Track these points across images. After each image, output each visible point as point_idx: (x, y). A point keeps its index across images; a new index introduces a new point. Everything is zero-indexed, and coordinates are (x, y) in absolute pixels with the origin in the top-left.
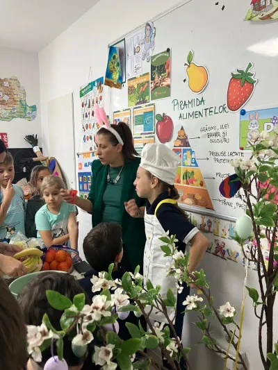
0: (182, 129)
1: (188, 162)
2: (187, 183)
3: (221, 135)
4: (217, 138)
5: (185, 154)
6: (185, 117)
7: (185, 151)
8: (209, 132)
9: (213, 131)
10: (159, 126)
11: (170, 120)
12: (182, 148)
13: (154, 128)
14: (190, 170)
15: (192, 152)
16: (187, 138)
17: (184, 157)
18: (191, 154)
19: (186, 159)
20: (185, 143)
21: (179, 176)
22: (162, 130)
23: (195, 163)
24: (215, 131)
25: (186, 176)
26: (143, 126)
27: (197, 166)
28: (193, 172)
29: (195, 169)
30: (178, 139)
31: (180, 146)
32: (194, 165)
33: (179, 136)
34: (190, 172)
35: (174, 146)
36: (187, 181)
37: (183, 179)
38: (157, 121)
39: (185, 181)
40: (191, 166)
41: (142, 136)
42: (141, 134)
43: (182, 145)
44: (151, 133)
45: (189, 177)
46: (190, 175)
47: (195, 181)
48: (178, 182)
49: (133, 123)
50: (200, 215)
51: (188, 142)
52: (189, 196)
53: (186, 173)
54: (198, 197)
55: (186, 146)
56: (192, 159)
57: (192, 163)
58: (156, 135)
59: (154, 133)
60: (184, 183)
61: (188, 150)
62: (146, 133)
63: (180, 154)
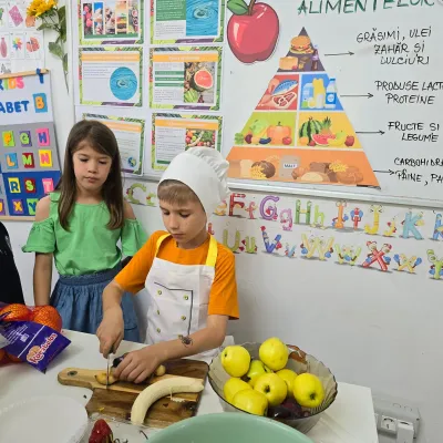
0: (303, 32)
1: (318, 101)
2: (311, 143)
3: (411, 48)
4: (398, 55)
5: (308, 85)
6: (315, 8)
7: (307, 79)
8: (378, 43)
9: (390, 42)
10: (236, 26)
11: (271, 12)
12: (301, 74)
13: (221, 29)
14: (319, 116)
15: (327, 81)
16: (315, 52)
17: (306, 93)
18: (326, 86)
19: (311, 95)
20: (311, 62)
21: (290, 130)
22: (244, 33)
23: (336, 101)
24: (395, 42)
25: (308, 129)
26: (183, 23)
27: (339, 107)
28: (327, 121)
29: (332, 114)
30: (290, 54)
31: (295, 69)
32: (333, 106)
33: (294, 48)
34: (321, 121)
35: (280, 70)
36: (310, 139)
37: (301, 135)
38: (229, 14)
39: (306, 138)
40: (324, 108)
41: (180, 46)
42: (179, 41)
43: (301, 66)
44: (211, 40)
45: (317, 132)
46: (319, 128)
47: (334, 137)
48: (287, 141)
49: (152, 15)
50: (334, 203)
51: (318, 61)
52: (313, 167)
53: (309, 123)
54: (339, 167)
55: (313, 69)
56: (328, 94)
57: (327, 102)
58: (225, 45)
59: (221, 40)
60: (302, 144)
61: (318, 77)
62: (194, 41)
63: (295, 85)
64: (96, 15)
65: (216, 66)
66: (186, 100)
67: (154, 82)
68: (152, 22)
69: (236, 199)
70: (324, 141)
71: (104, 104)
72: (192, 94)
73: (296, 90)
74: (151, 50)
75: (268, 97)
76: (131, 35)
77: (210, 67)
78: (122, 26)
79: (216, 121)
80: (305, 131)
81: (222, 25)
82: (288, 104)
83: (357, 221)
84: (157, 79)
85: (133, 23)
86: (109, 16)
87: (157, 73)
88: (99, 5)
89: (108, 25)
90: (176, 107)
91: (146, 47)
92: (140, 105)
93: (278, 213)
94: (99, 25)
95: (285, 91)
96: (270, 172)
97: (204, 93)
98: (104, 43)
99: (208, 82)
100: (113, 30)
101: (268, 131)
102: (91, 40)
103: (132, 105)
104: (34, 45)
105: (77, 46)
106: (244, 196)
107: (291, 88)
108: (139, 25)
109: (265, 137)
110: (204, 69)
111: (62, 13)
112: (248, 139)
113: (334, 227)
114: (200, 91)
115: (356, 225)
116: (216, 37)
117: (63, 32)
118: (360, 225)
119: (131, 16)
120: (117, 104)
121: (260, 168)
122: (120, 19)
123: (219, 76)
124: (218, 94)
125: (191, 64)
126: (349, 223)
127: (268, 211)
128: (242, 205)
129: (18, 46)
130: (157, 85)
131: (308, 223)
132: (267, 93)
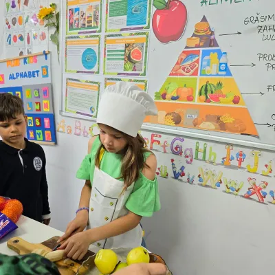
0: (204, 19)
1: (213, 69)
2: (207, 100)
5: (206, 58)
6: (213, 1)
7: (206, 53)
8: (261, 24)
10: (158, 17)
11: (183, 7)
12: (201, 49)
13: (149, 20)
14: (214, 81)
15: (220, 54)
16: (212, 33)
17: (205, 63)
18: (219, 57)
19: (208, 65)
20: (209, 40)
21: (192, 90)
23: (227, 69)
25: (205, 90)
26: (126, 17)
27: (229, 74)
28: (220, 84)
29: (223, 79)
30: (194, 35)
31: (197, 46)
32: (224, 73)
33: (197, 31)
34: (215, 84)
35: (186, 47)
36: (207, 97)
37: (200, 94)
38: (154, 9)
39: (203, 97)
40: (218, 75)
41: (123, 33)
42: (122, 30)
43: (201, 44)
44: (142, 28)
45: (212, 92)
46: (213, 89)
47: (224, 96)
48: (190, 98)
49: (107, 13)
50: (224, 146)
51: (214, 40)
52: (208, 118)
53: (206, 86)
54: (228, 119)
55: (210, 46)
56: (221, 64)
57: (220, 70)
58: (151, 31)
59: (148, 27)
60: (201, 101)
61: (213, 51)
62: (131, 29)
63: (197, 58)
64: (76, 16)
65: (145, 46)
66: (125, 69)
67: (107, 57)
68: (107, 18)
69: (154, 138)
70: (216, 99)
71: (78, 72)
72: (129, 65)
73: (197, 61)
74: (105, 37)
75: (178, 66)
76: (94, 27)
77: (140, 46)
78: (89, 22)
79: (144, 84)
80: (203, 91)
81: (149, 17)
82: (192, 71)
83: (240, 161)
84: (108, 55)
85: (96, 19)
86: (82, 16)
87: (108, 51)
88: (77, 9)
89: (81, 22)
90: (119, 74)
91: (102, 35)
92: (98, 72)
93: (183, 150)
94: (77, 22)
95: (190, 62)
96: (178, 121)
97: (137, 65)
98: (79, 33)
99: (139, 57)
100: (84, 25)
101: (178, 91)
102: (72, 32)
103: (93, 72)
104: (43, 36)
105: (65, 36)
106: (160, 136)
107: (194, 60)
108: (99, 20)
109: (175, 95)
110: (137, 48)
111: (58, 16)
112: (164, 96)
113: (223, 163)
114: (134, 63)
115: (240, 164)
116: (145, 26)
117: (58, 28)
118: (243, 164)
119: (95, 15)
120: (85, 72)
121: (171, 117)
122: (88, 17)
123: (146, 53)
124: (145, 65)
125: (129, 45)
126: (235, 162)
127: (176, 148)
128: (159, 142)
129: (35, 37)
130: (108, 59)
131: (204, 159)
132: (177, 63)
